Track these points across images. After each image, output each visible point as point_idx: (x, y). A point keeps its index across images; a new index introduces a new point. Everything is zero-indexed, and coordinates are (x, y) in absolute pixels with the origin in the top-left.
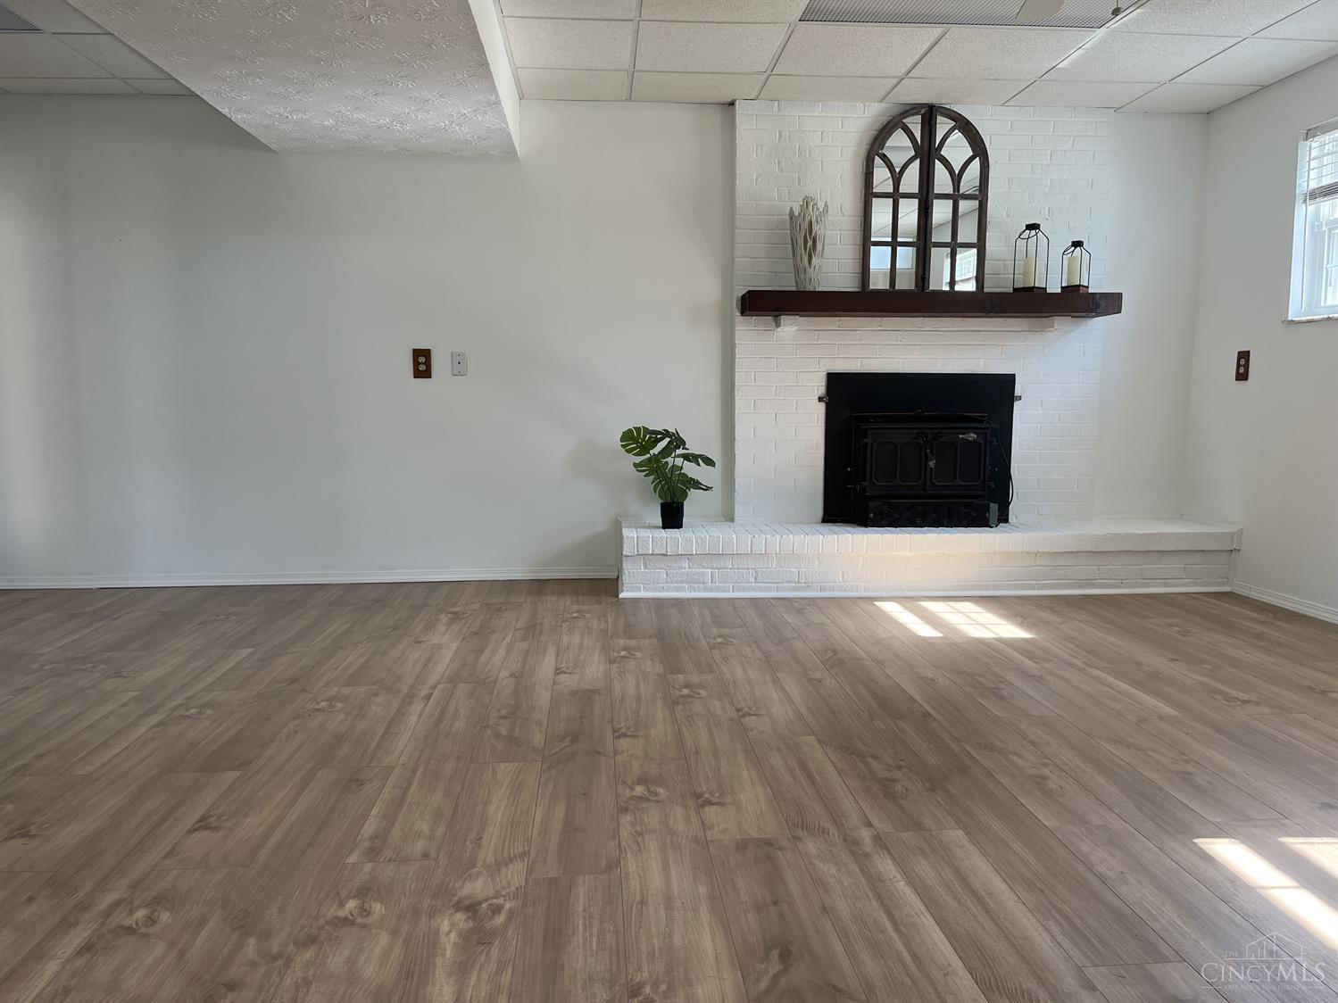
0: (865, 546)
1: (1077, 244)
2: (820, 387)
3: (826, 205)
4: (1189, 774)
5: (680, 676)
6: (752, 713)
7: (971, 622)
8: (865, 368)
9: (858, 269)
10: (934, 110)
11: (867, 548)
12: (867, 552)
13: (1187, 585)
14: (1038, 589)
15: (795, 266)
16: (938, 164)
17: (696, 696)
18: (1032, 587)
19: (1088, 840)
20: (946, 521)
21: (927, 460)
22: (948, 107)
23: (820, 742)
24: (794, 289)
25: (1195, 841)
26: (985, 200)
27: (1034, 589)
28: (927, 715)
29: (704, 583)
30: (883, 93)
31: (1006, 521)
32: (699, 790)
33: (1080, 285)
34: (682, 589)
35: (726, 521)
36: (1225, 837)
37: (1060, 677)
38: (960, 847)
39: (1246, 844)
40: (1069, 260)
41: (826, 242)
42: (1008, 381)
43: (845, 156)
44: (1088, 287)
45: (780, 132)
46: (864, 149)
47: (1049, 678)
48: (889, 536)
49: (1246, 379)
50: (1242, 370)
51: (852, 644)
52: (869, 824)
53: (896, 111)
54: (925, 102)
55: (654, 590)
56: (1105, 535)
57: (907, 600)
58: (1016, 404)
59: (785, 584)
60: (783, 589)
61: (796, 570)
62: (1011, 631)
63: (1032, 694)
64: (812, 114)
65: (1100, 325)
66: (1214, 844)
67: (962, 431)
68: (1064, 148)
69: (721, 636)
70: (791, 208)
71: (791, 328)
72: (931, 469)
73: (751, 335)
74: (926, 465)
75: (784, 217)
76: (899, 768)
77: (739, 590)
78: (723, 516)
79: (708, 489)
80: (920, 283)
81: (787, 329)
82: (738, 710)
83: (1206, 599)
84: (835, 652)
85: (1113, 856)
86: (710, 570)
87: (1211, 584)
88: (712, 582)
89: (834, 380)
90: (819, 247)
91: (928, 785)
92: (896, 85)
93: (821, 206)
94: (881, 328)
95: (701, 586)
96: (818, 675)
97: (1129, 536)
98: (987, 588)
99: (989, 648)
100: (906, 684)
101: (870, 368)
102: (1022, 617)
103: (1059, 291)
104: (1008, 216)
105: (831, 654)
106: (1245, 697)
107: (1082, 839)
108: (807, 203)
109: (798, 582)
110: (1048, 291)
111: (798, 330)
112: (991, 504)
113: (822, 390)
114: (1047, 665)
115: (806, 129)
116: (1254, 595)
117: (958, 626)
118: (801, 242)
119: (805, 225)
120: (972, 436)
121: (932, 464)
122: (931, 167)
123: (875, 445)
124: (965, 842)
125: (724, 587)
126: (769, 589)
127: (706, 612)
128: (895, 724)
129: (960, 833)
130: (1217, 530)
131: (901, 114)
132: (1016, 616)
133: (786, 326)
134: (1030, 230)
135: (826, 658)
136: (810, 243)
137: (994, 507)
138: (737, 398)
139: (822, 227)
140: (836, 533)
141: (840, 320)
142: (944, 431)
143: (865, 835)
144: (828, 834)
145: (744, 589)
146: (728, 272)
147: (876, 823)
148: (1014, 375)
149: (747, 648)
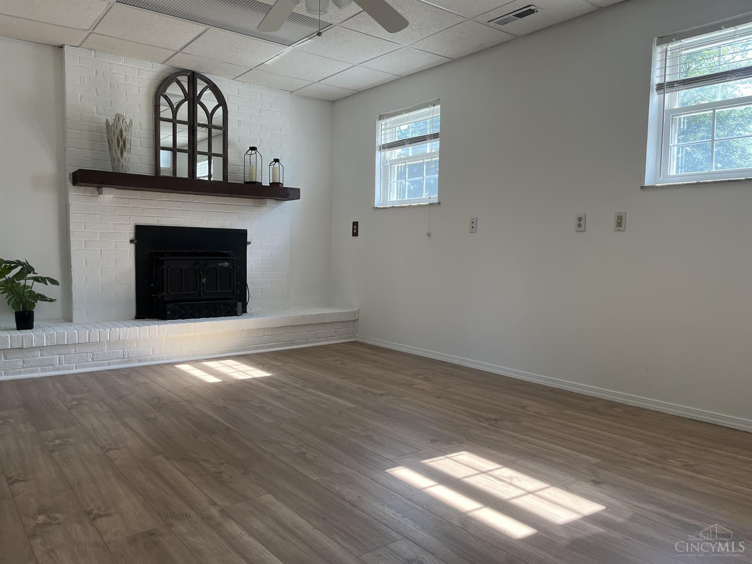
0: (167, 331)
1: (276, 161)
2: (131, 234)
3: (131, 121)
4: (370, 436)
5: (51, 432)
6: (113, 448)
7: (235, 371)
8: (160, 223)
9: (152, 162)
10: (195, 75)
11: (168, 333)
12: (168, 334)
13: (337, 339)
14: (266, 348)
15: (112, 157)
16: (199, 107)
17: (67, 444)
18: (262, 348)
19: (337, 484)
20: (213, 314)
21: (201, 278)
22: (203, 74)
23: (166, 458)
24: (112, 171)
25: (386, 471)
26: (226, 130)
27: (264, 349)
28: (228, 429)
29: (53, 365)
30: (164, 59)
31: (246, 312)
32: (89, 509)
33: (279, 183)
35: (66, 322)
36: (398, 466)
37: (294, 396)
38: (273, 504)
39: (409, 468)
40: (273, 169)
41: (132, 143)
42: (244, 233)
43: (141, 92)
44: (283, 184)
45: (96, 71)
46: (153, 91)
47: (288, 397)
48: (181, 324)
49: (357, 235)
50: (355, 231)
51: (169, 392)
52: (215, 504)
53: (173, 71)
54: (190, 69)
56: (299, 316)
57: (193, 362)
58: (248, 246)
59: (114, 360)
60: (113, 364)
61: (122, 351)
62: (258, 373)
63: (282, 407)
64: (118, 63)
65: (289, 205)
66: (395, 471)
67: (220, 261)
68: (266, 108)
69: (74, 400)
70: (107, 120)
71: (109, 196)
72: (203, 283)
73: (79, 198)
74: (200, 280)
75: (102, 125)
76: (222, 464)
77: (80, 367)
78: (63, 318)
79: (51, 301)
80: (191, 174)
81: (107, 196)
82: (102, 448)
83: (346, 345)
84: (159, 399)
85: (352, 489)
86: (57, 356)
87: (348, 338)
88: (59, 364)
89: (139, 229)
90: (128, 146)
91: (242, 471)
92: (174, 55)
93: (128, 121)
94: (167, 199)
95: (51, 367)
96: (153, 415)
97: (310, 316)
98: (238, 351)
99: (251, 384)
100: (210, 413)
101: (163, 223)
102: (262, 365)
103: (269, 185)
104: (239, 141)
105: (157, 401)
106: (380, 392)
107: (334, 483)
108: (118, 117)
109: (123, 358)
110: (263, 185)
111: (114, 197)
112: (238, 303)
113: (132, 236)
114: (284, 390)
115: (114, 71)
116: (367, 342)
117: (229, 374)
118: (115, 142)
119: (118, 132)
120: (226, 264)
121: (204, 280)
122: (195, 108)
123: (169, 270)
124: (274, 500)
125: (69, 366)
126: (103, 365)
127: (58, 385)
128: (211, 438)
129: (270, 496)
130: (349, 311)
131: (175, 73)
132: (258, 364)
133: (106, 194)
134: (252, 150)
135: (154, 404)
136: (121, 143)
137: (240, 304)
138: (71, 239)
139: (129, 135)
140: (147, 325)
141: (142, 193)
142: (209, 261)
143: (214, 511)
144: (190, 516)
145: (84, 367)
146: (61, 157)
147: (218, 502)
148: (246, 230)
149: (97, 406)
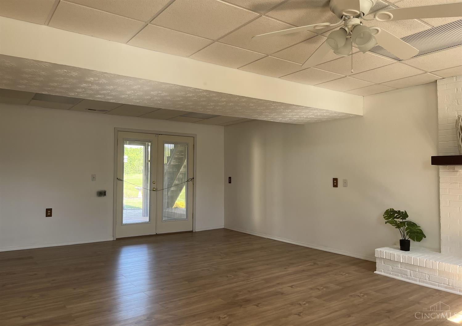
15: (458, 145)
34: (398, 276)
35: (439, 252)
55: (387, 273)
59: (442, 285)
61: (448, 279)
73: (446, 173)
77: (421, 282)
86: (409, 271)
88: (410, 276)
108: (459, 118)
109: (448, 285)
118: (458, 134)
119: (459, 127)
125: (415, 279)
126: (435, 285)
138: (441, 200)
145: (424, 282)
